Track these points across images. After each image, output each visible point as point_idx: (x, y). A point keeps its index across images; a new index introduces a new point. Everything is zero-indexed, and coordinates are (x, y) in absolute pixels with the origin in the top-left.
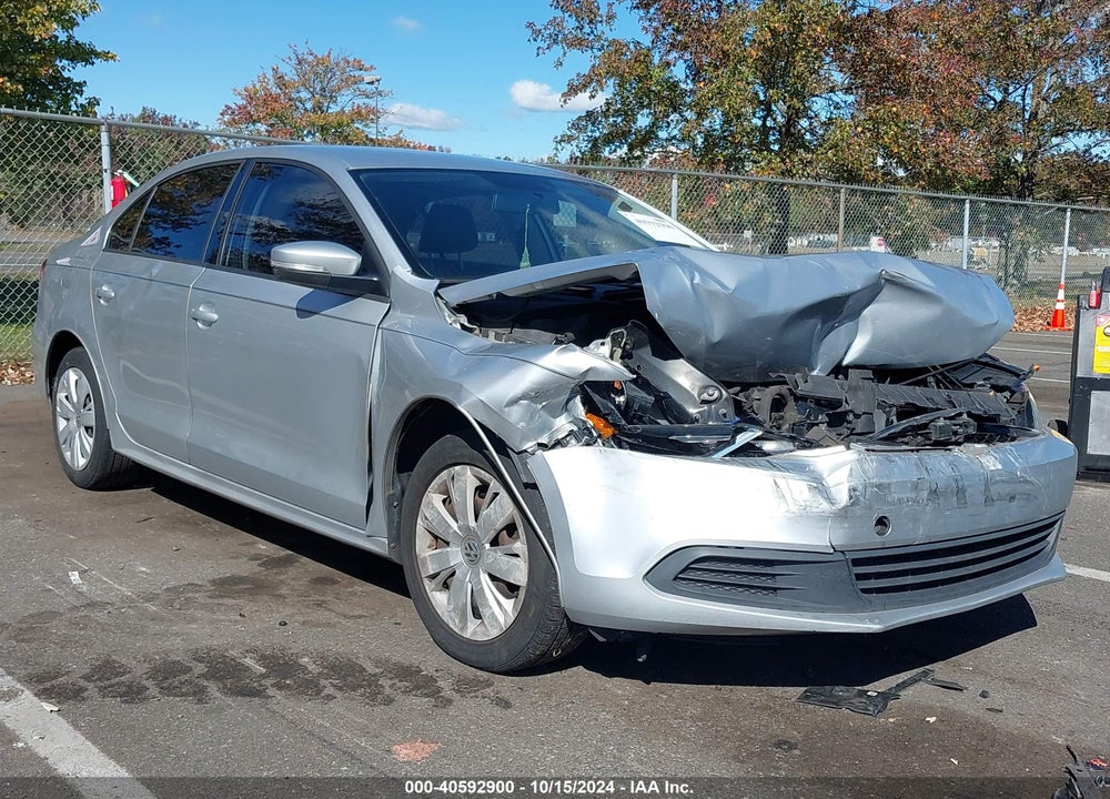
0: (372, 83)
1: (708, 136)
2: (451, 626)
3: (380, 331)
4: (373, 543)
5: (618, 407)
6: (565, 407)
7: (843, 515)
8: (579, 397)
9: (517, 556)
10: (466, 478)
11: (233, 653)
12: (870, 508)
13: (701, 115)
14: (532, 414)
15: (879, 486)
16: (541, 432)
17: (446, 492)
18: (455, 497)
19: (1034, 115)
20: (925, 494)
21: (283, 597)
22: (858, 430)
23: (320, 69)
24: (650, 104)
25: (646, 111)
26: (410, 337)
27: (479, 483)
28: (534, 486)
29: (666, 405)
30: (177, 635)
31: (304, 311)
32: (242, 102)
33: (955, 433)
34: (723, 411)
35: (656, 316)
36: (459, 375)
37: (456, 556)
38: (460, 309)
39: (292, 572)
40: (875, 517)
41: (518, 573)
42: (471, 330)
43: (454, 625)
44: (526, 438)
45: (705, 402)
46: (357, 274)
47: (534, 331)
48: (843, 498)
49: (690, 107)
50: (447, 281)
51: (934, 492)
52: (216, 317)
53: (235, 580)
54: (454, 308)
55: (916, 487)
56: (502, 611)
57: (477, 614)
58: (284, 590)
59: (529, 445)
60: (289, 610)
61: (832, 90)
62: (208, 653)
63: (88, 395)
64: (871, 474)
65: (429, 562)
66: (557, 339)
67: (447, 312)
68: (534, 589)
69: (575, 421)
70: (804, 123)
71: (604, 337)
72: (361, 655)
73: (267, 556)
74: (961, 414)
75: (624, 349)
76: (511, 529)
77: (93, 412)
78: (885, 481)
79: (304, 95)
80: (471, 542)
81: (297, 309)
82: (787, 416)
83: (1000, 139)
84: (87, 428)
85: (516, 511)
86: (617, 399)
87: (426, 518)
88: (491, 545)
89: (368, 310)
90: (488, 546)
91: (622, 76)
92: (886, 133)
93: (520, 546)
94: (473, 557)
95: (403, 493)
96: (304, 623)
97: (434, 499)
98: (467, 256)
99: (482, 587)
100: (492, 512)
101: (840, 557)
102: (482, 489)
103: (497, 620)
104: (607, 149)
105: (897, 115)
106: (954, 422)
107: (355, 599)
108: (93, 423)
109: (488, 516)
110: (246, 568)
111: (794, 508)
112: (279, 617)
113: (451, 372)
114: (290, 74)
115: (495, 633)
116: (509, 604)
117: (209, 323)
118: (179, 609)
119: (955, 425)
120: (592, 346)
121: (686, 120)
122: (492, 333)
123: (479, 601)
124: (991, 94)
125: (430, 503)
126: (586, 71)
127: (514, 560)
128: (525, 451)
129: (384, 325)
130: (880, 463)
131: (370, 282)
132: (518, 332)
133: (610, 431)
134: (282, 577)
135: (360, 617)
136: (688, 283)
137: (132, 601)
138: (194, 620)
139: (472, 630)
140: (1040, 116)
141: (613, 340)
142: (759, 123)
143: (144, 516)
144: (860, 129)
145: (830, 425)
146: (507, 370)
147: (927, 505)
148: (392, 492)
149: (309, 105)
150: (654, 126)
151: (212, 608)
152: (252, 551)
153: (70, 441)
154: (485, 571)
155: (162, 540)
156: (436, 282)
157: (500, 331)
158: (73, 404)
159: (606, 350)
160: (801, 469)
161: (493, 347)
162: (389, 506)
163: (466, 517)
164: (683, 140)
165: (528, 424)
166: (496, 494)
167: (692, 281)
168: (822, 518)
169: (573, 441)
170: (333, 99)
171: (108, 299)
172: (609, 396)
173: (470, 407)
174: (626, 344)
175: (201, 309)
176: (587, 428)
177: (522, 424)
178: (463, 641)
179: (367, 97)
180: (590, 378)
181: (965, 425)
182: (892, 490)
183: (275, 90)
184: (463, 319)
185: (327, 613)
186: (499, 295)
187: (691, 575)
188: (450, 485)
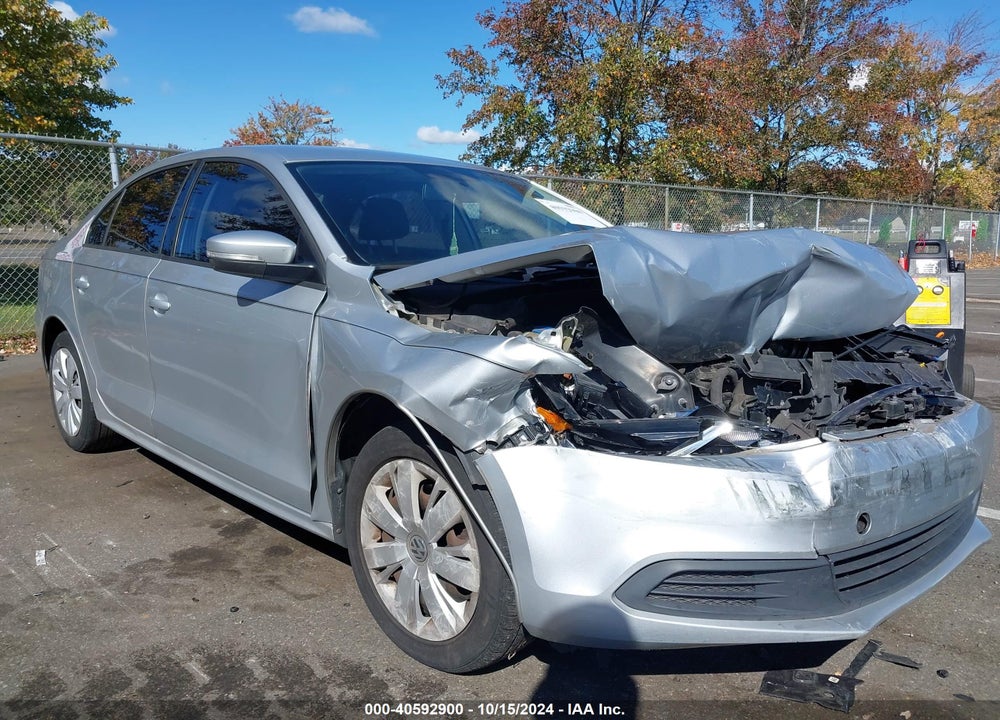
0: (328, 122)
1: (567, 154)
2: (400, 621)
3: (317, 318)
4: (320, 527)
5: (568, 397)
6: (514, 401)
7: (827, 517)
8: (529, 391)
9: (467, 559)
10: (411, 473)
11: (179, 654)
12: (852, 506)
13: (562, 139)
14: (479, 411)
15: (859, 481)
16: (489, 429)
17: (389, 484)
18: (399, 492)
19: (786, 135)
20: (898, 483)
21: (238, 572)
22: (819, 415)
23: (291, 114)
24: (524, 132)
25: (521, 137)
26: (349, 326)
27: (424, 478)
28: (484, 488)
29: (619, 395)
30: (126, 630)
31: (244, 300)
32: (236, 138)
33: (907, 411)
34: (681, 400)
35: (612, 302)
36: (400, 368)
37: (402, 552)
38: (397, 295)
39: (250, 540)
40: (858, 514)
41: (469, 578)
42: (408, 317)
43: (403, 620)
44: (474, 437)
45: (661, 391)
46: (294, 261)
47: (473, 318)
48: (825, 497)
49: (553, 133)
50: (382, 267)
51: (906, 480)
52: (168, 305)
53: (196, 553)
54: (391, 295)
55: (891, 478)
56: (453, 615)
57: (425, 613)
58: (239, 565)
59: (478, 444)
60: (241, 591)
61: (653, 119)
62: (153, 656)
63: (76, 373)
64: (851, 468)
65: (374, 554)
66: (497, 325)
67: (383, 300)
68: (489, 599)
69: (525, 416)
70: (632, 143)
71: (555, 325)
72: (310, 651)
73: (228, 522)
74: (911, 391)
75: (574, 337)
76: (459, 528)
77: (80, 386)
78: (864, 474)
79: (281, 132)
80: (417, 539)
81: (238, 297)
82: (736, 398)
83: (766, 153)
84: (77, 401)
85: (465, 513)
86: (566, 389)
87: (370, 510)
88: (439, 545)
89: (305, 297)
90: (435, 545)
91: (505, 112)
92: (694, 149)
93: (470, 549)
94: (421, 555)
95: (347, 478)
96: (256, 608)
97: (377, 491)
98: (401, 242)
99: (430, 588)
100: (439, 511)
101: (824, 561)
102: (427, 485)
103: (447, 623)
104: (495, 164)
105: (702, 136)
106: (904, 399)
107: (307, 573)
108: (80, 397)
109: (435, 515)
110: (207, 537)
111: (777, 514)
112: (231, 600)
113: (390, 365)
114: (271, 118)
115: (445, 636)
116: (459, 607)
117: (163, 311)
118: (135, 594)
119: (908, 403)
120: (541, 336)
121: (550, 143)
122: (430, 320)
123: (428, 602)
124: (756, 122)
125: (373, 496)
126: (479, 108)
127: (464, 564)
128: (473, 450)
129: (322, 312)
130: (856, 454)
131: (306, 270)
132: (457, 318)
133: (563, 426)
134: (239, 548)
135: (312, 596)
136: (643, 264)
137: (90, 585)
138: (147, 608)
139: (420, 628)
140: (790, 137)
141: (564, 329)
142: (603, 144)
143: (125, 479)
144: (674, 147)
145: (792, 410)
146: (450, 366)
147: (900, 494)
148: (335, 479)
149: (284, 140)
150: (528, 147)
151: (168, 591)
152: (215, 517)
153: (64, 410)
154: (432, 572)
155: (135, 507)
156: (371, 269)
157: (439, 317)
158: (65, 380)
159: (557, 340)
160: (775, 465)
161: (432, 337)
162: (333, 493)
163: (411, 514)
164: (548, 157)
165: (476, 423)
166: (442, 493)
167: (647, 261)
168: (806, 522)
169: (524, 437)
170: (301, 135)
171: (85, 289)
172: (559, 386)
173: (412, 406)
174: (576, 332)
175: (156, 298)
176: (538, 424)
177: (469, 423)
178: (413, 639)
179: (325, 132)
180: (543, 371)
181: (916, 403)
182: (871, 483)
183: (260, 130)
184: (401, 306)
185: (279, 592)
186: (437, 281)
187: (664, 590)
188: (393, 477)
